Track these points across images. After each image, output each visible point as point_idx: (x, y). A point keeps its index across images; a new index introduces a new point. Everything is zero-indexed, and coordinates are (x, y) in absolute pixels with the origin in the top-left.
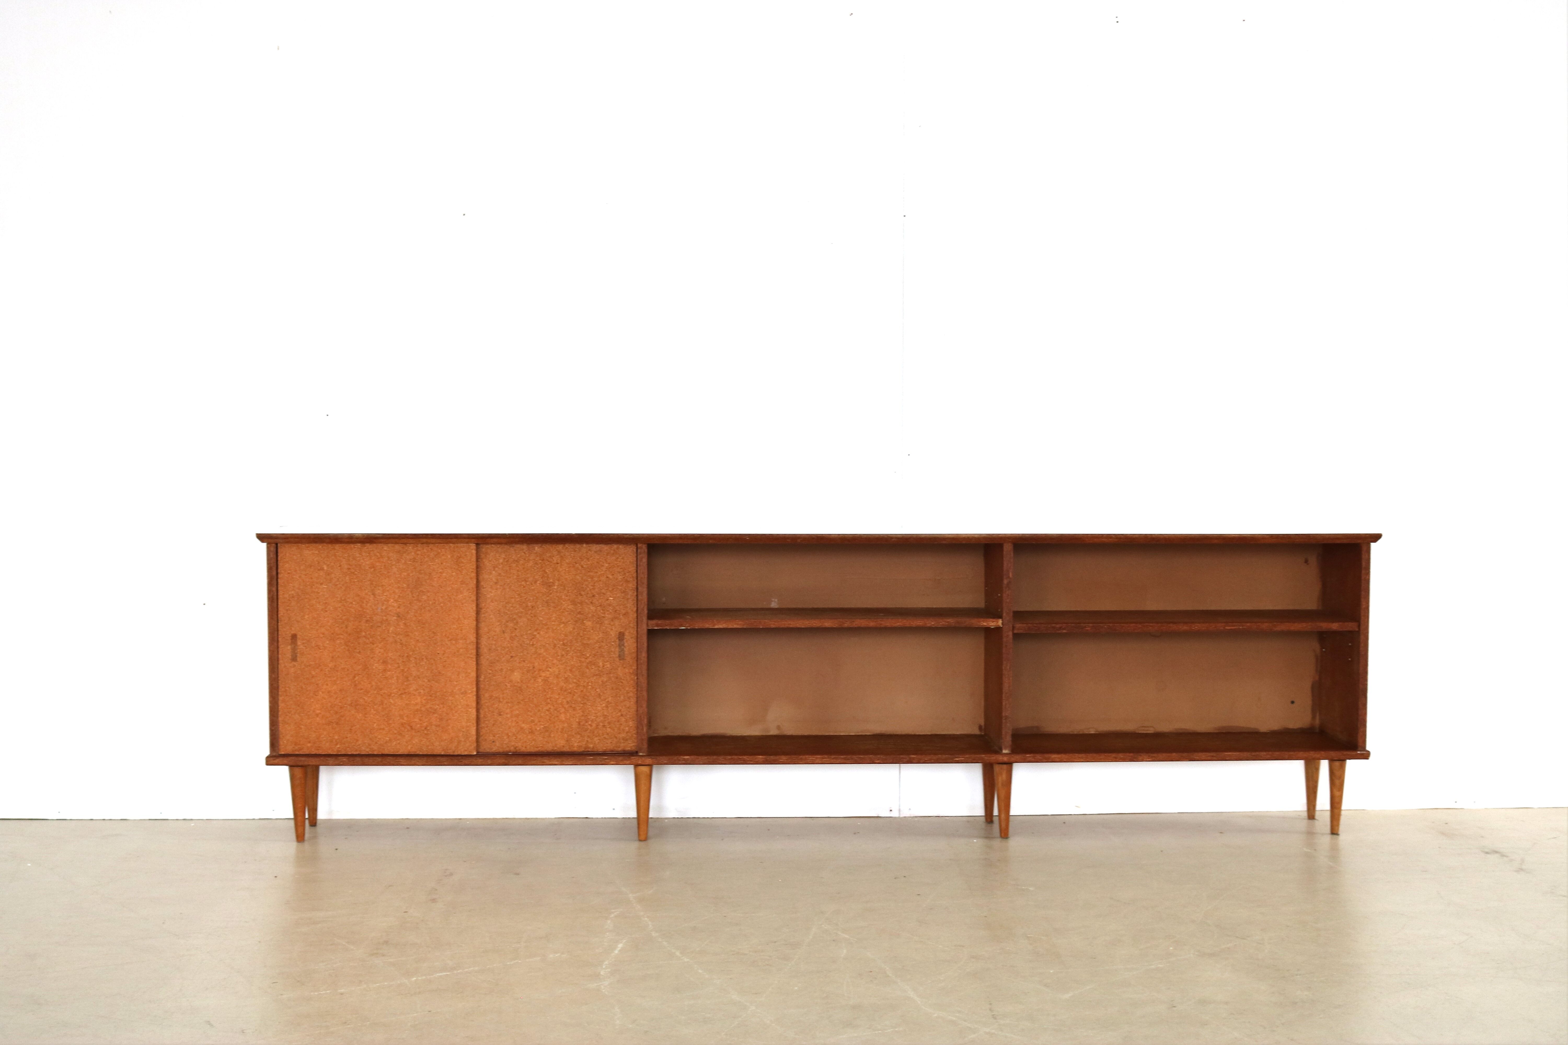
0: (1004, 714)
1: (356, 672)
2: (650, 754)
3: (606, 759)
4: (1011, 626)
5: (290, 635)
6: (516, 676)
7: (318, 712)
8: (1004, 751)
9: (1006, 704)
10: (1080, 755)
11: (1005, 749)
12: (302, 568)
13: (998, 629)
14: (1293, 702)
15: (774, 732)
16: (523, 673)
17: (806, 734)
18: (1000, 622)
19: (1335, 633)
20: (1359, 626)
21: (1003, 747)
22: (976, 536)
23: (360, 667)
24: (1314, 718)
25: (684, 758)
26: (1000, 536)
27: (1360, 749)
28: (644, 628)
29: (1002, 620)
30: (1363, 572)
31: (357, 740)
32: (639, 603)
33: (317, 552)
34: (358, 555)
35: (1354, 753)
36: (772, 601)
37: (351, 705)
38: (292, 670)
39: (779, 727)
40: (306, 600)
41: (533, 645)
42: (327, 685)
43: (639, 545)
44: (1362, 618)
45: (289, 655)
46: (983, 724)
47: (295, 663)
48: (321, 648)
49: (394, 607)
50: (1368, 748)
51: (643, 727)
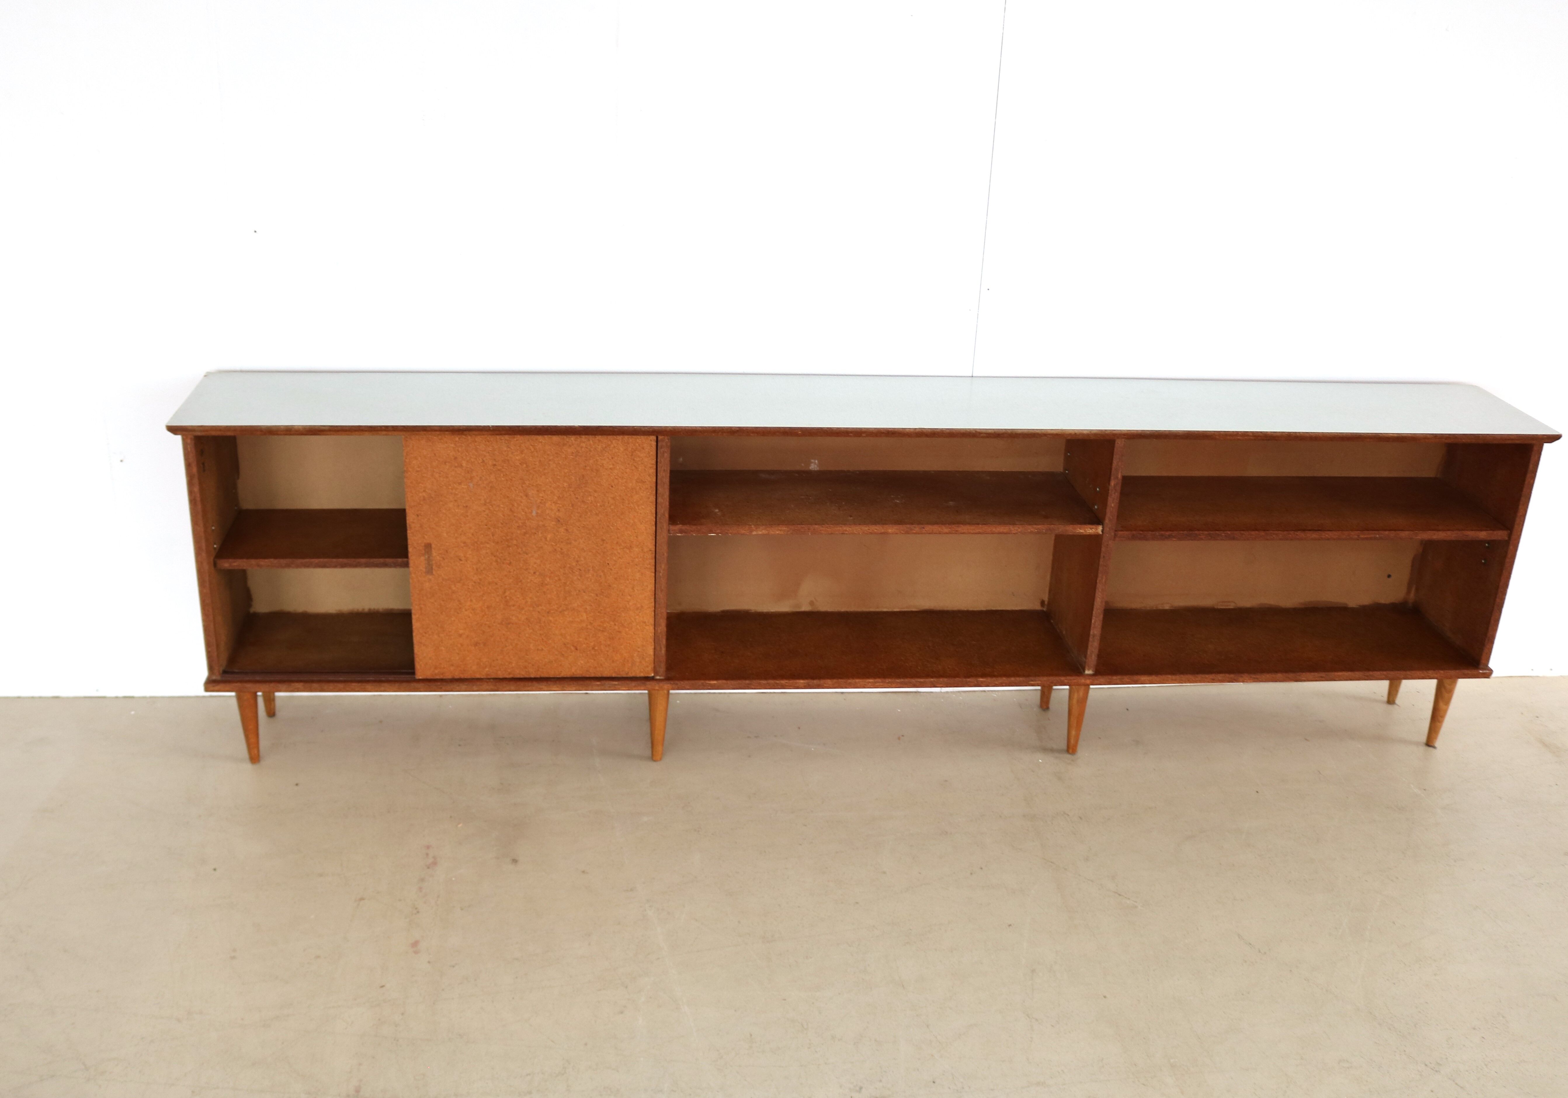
0: (1091, 633)
2: (668, 679)
3: (615, 685)
4: (1113, 534)
8: (1087, 672)
9: (1095, 622)
10: (1174, 677)
11: (1089, 670)
13: (1097, 538)
14: (1389, 576)
15: (805, 608)
17: (843, 609)
18: (1100, 529)
19: (1482, 542)
20: (1510, 536)
21: (1087, 667)
22: (1085, 432)
24: (1409, 592)
25: (710, 684)
26: (1114, 432)
27: (1481, 666)
28: (663, 537)
29: (1103, 527)
30: (1529, 475)
32: (659, 507)
35: (1475, 672)
36: (812, 463)
39: (812, 603)
43: (660, 438)
44: (1516, 526)
46: (1046, 599)
50: (1491, 665)
51: (661, 648)
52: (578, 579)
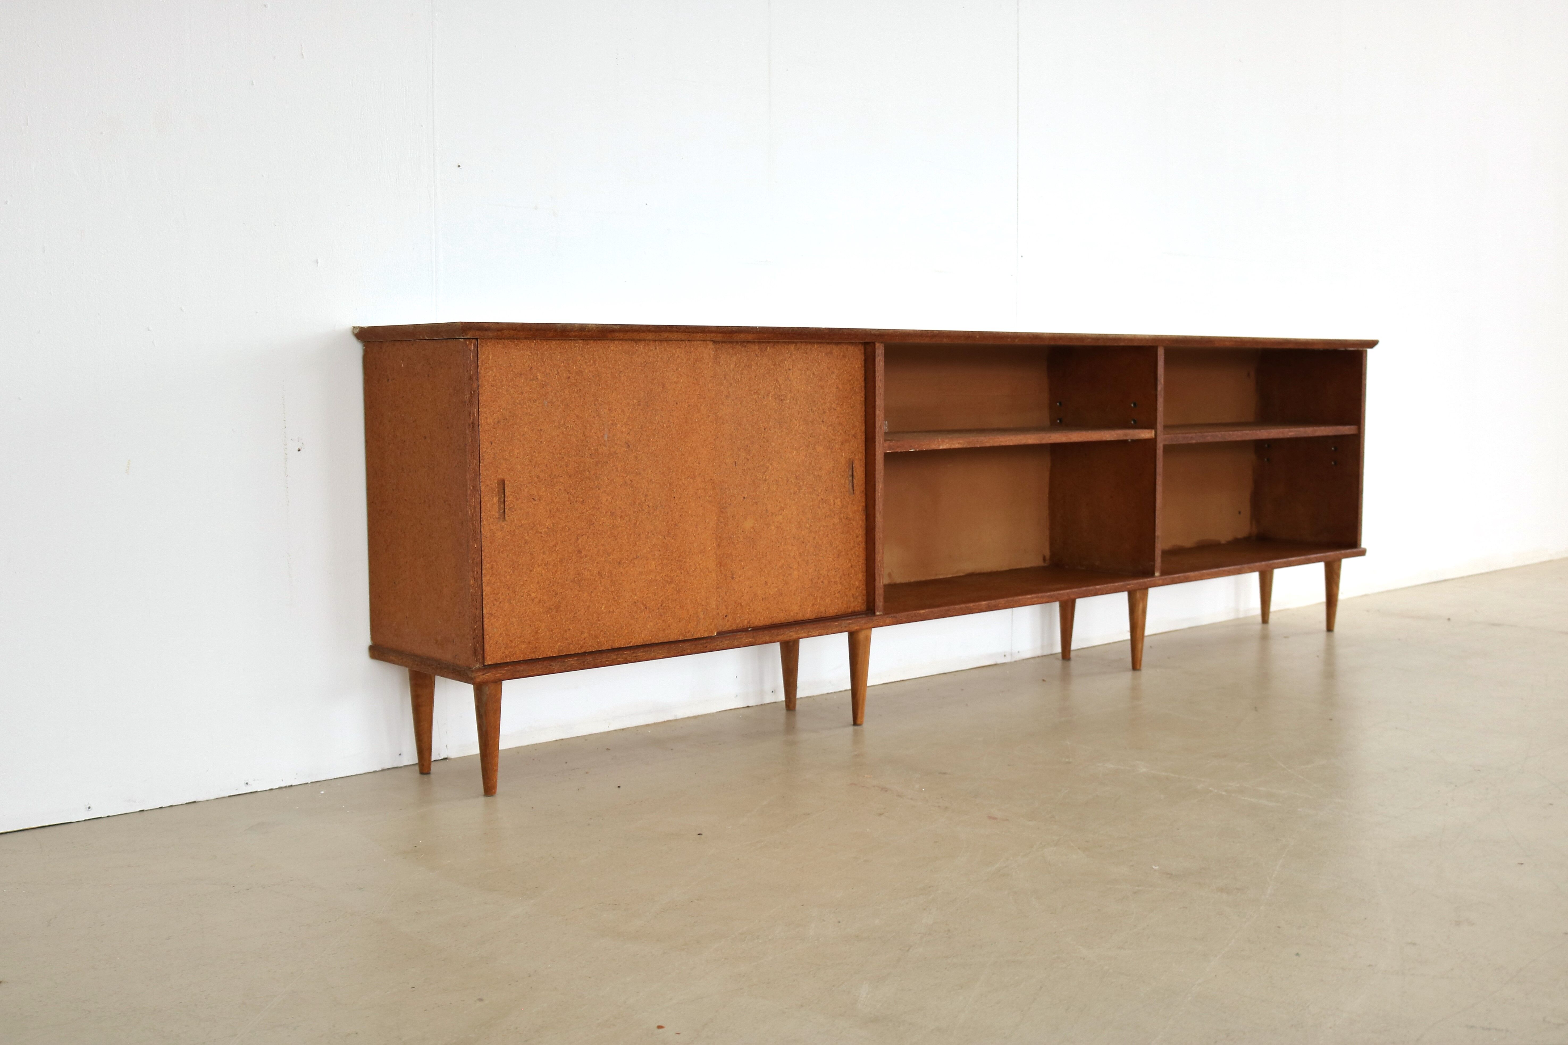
0: (1157, 534)
1: (579, 532)
2: (868, 615)
5: (496, 481)
6: (749, 524)
7: (534, 595)
8: (1155, 573)
9: (1158, 523)
11: (1157, 571)
12: (510, 376)
16: (756, 520)
20: (1359, 429)
21: (1155, 568)
23: (583, 524)
27: (1357, 545)
28: (882, 452)
31: (582, 633)
33: (528, 353)
34: (579, 357)
35: (1354, 550)
37: (573, 581)
38: (499, 534)
40: (515, 426)
41: (766, 480)
42: (544, 553)
45: (495, 513)
47: (503, 524)
48: (536, 498)
49: (622, 433)
50: (1361, 544)
52: (647, 518)
